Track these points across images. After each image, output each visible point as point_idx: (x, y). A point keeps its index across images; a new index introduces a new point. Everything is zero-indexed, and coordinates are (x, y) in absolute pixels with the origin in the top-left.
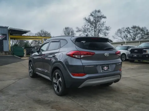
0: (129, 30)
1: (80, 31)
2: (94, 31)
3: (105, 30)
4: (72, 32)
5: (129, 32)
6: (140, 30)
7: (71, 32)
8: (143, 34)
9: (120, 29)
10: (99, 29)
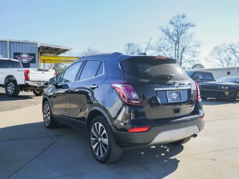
0: (233, 48)
1: (152, 49)
2: (175, 49)
3: (193, 48)
4: (138, 51)
5: (234, 52)
7: (136, 52)
9: (217, 47)
10: (184, 46)
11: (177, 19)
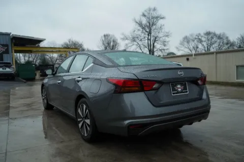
0: (200, 37)
1: (127, 39)
2: (148, 39)
3: (164, 38)
4: (113, 41)
5: (200, 41)
6: (216, 37)
8: (221, 44)
9: (186, 37)
10: (156, 36)
11: (148, 12)
